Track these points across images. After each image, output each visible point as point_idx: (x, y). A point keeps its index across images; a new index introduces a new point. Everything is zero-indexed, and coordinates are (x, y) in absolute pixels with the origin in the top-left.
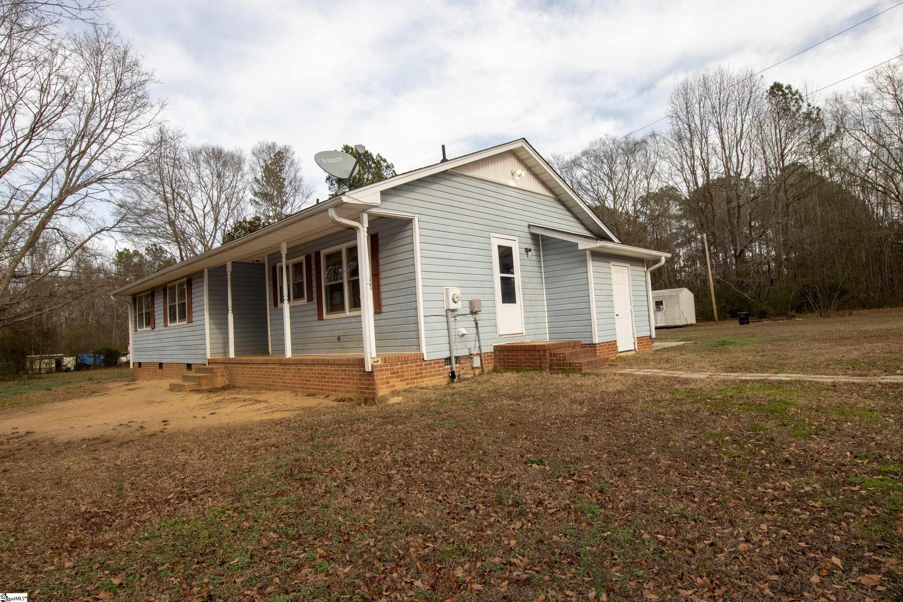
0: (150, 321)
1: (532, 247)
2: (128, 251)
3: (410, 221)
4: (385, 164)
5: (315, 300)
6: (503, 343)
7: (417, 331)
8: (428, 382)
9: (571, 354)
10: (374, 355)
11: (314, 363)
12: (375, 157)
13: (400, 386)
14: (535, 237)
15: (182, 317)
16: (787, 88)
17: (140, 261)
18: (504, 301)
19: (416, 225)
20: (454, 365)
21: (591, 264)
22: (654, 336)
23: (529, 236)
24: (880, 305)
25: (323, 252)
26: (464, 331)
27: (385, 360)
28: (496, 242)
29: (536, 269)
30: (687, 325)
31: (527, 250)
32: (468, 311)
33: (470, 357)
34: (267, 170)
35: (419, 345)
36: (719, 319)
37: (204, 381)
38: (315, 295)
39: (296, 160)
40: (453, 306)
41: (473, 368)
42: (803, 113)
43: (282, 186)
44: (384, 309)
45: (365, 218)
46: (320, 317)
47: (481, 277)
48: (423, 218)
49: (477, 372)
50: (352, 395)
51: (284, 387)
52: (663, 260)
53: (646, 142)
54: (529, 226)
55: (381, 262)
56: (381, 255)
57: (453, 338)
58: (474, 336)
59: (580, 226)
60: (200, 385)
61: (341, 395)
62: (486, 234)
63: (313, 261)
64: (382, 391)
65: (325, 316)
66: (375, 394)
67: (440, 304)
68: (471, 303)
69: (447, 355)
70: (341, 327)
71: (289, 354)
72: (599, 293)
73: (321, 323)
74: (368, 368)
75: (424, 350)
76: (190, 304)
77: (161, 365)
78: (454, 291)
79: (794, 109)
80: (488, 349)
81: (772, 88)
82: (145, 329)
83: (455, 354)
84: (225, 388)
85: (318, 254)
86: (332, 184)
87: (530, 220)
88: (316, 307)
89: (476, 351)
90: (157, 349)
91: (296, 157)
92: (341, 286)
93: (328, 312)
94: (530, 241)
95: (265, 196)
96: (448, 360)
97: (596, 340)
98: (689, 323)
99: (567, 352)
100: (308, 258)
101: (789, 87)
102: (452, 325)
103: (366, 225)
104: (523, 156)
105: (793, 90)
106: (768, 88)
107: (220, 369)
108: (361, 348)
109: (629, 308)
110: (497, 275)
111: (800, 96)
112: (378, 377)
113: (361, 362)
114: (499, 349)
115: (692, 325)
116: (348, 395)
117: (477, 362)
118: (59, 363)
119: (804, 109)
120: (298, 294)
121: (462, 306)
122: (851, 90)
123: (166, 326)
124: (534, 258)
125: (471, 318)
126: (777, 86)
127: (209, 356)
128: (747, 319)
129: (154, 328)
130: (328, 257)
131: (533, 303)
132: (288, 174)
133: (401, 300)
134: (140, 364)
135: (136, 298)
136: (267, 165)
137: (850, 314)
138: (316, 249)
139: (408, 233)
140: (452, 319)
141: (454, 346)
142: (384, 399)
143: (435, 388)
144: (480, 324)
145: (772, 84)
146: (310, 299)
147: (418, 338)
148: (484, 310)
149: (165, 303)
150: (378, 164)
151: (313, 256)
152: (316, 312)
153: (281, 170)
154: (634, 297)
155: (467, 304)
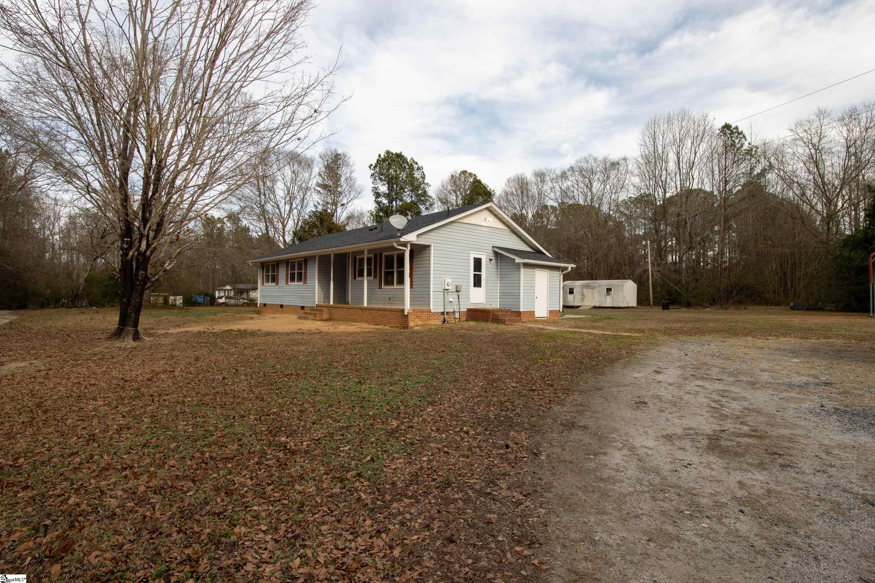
0: (275, 279)
1: (493, 258)
2: (214, 217)
3: (429, 246)
4: (417, 166)
5: (378, 278)
6: (472, 307)
7: (429, 298)
8: (432, 322)
9: (502, 315)
10: (409, 307)
11: (379, 310)
12: (409, 160)
13: (419, 323)
14: (496, 254)
15: (300, 280)
16: (734, 128)
17: (222, 226)
18: (475, 286)
19: (432, 248)
20: (446, 316)
21: (522, 270)
22: (561, 310)
23: (492, 252)
24: (778, 304)
25: (384, 254)
26: (452, 300)
27: (413, 310)
28: (473, 255)
29: (496, 270)
30: (628, 307)
31: (491, 260)
32: (455, 290)
33: (454, 312)
34: (328, 167)
35: (429, 305)
36: (654, 305)
37: (318, 315)
38: (378, 275)
39: (351, 163)
40: (447, 287)
41: (455, 318)
42: (744, 150)
43: (339, 180)
44: (414, 286)
45: (409, 245)
46: (380, 287)
47: (463, 274)
48: (436, 245)
49: (457, 320)
50: (397, 325)
51: (362, 321)
52: (570, 269)
53: (618, 164)
54: (493, 247)
55: (414, 263)
56: (414, 260)
57: (446, 303)
58: (457, 303)
59: (526, 246)
60: (316, 317)
61: (392, 325)
62: (468, 252)
63: (378, 258)
64: (411, 324)
65: (383, 287)
66: (408, 325)
67: (440, 286)
68: (457, 287)
69: (442, 311)
70: (390, 293)
71: (365, 305)
72: (526, 285)
73: (381, 290)
74: (406, 313)
75: (431, 307)
76: (306, 273)
77: (282, 306)
78: (448, 280)
79: (738, 146)
80: (464, 309)
81: (724, 127)
82: (270, 284)
83: (446, 310)
84: (327, 320)
85: (381, 255)
86: (375, 179)
87: (493, 243)
88: (378, 281)
89: (457, 310)
90: (279, 297)
91: (351, 161)
92: (392, 273)
93: (384, 285)
94: (493, 255)
95: (325, 187)
96: (443, 313)
97: (522, 310)
98: (630, 306)
99: (500, 314)
100: (375, 256)
101: (737, 128)
102: (446, 296)
103: (409, 249)
104: (492, 210)
105: (740, 130)
106: (720, 127)
107: (325, 310)
108: (403, 304)
109: (546, 293)
110: (472, 273)
111: (744, 137)
112: (410, 317)
113: (403, 311)
114: (469, 310)
115: (632, 307)
116: (395, 325)
117: (457, 315)
118: (166, 300)
119: (746, 147)
120: (369, 274)
121: (451, 288)
122: (776, 138)
123: (287, 283)
124: (494, 264)
125: (456, 294)
126: (727, 126)
127: (317, 303)
128: (668, 306)
129: (277, 284)
130: (387, 257)
131: (491, 288)
132: (344, 172)
133: (423, 283)
134: (265, 305)
135: (264, 266)
136: (328, 164)
137: (745, 309)
138: (380, 251)
139: (428, 251)
140: (446, 294)
141: (446, 307)
142: (412, 327)
143: (436, 325)
144: (460, 297)
145: (724, 124)
146: (375, 277)
147: (429, 301)
148: (463, 290)
149: (287, 270)
150: (411, 167)
151: (378, 255)
152: (378, 284)
153: (338, 168)
154: (550, 289)
155: (454, 287)
